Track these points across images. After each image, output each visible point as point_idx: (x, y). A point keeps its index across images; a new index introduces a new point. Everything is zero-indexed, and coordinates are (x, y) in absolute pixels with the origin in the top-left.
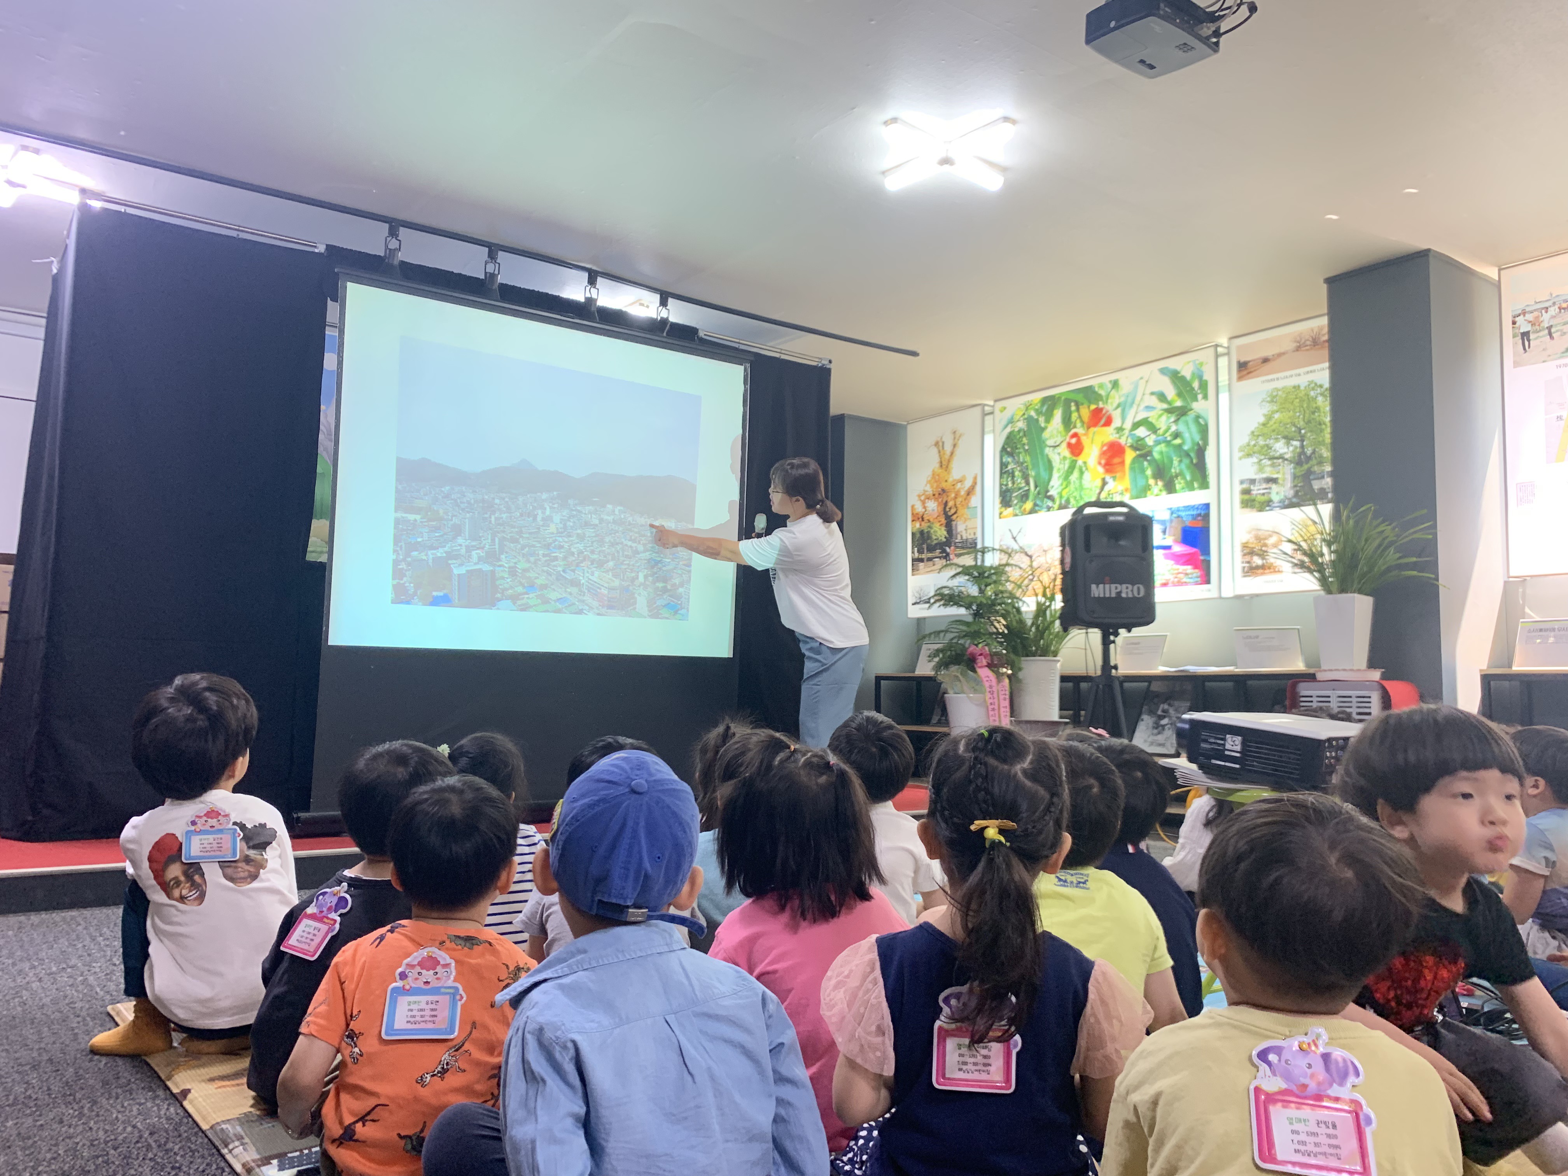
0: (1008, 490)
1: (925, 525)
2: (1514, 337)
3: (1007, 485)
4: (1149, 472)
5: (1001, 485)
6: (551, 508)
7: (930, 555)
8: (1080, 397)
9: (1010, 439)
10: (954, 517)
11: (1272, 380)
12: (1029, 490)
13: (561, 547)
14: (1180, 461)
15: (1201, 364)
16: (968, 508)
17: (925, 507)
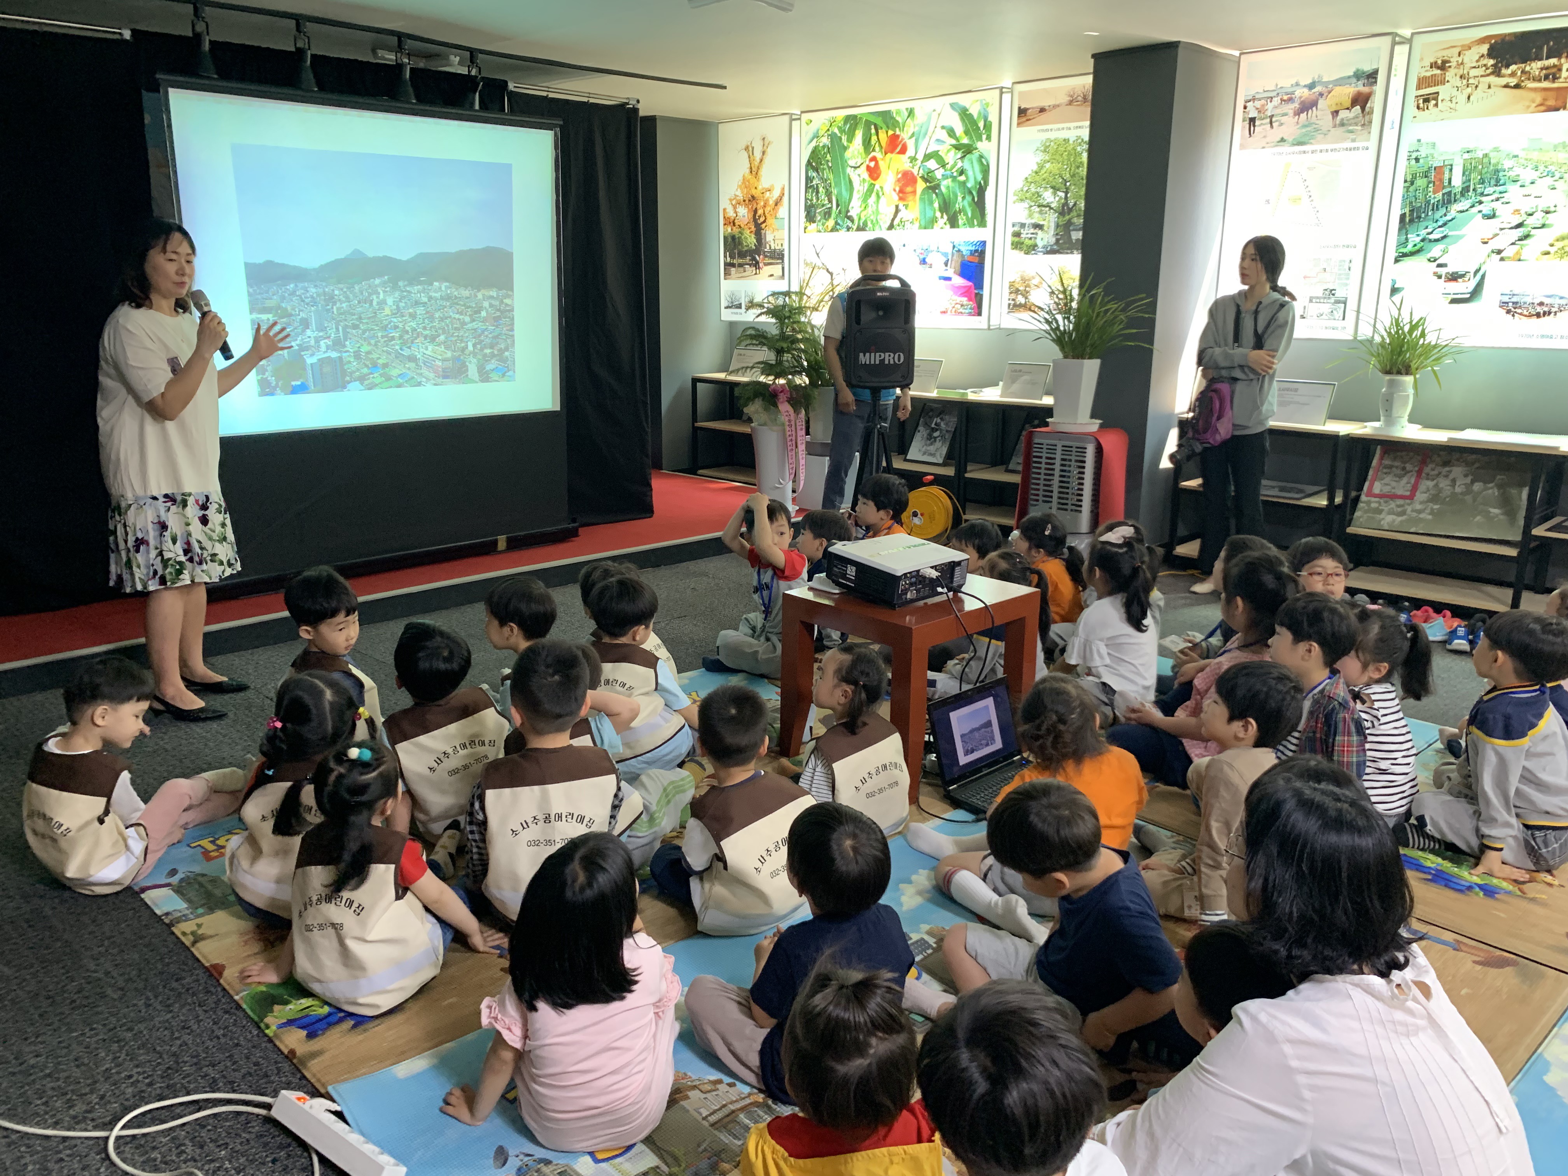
0: (812, 206)
1: (736, 230)
2: (1244, 121)
3: (811, 200)
4: (936, 205)
5: (806, 199)
6: (384, 292)
7: (741, 261)
8: (879, 121)
9: (815, 152)
10: (763, 226)
11: (1047, 130)
12: (831, 208)
13: (396, 327)
14: (964, 198)
15: (987, 104)
16: (776, 218)
17: (736, 212)
